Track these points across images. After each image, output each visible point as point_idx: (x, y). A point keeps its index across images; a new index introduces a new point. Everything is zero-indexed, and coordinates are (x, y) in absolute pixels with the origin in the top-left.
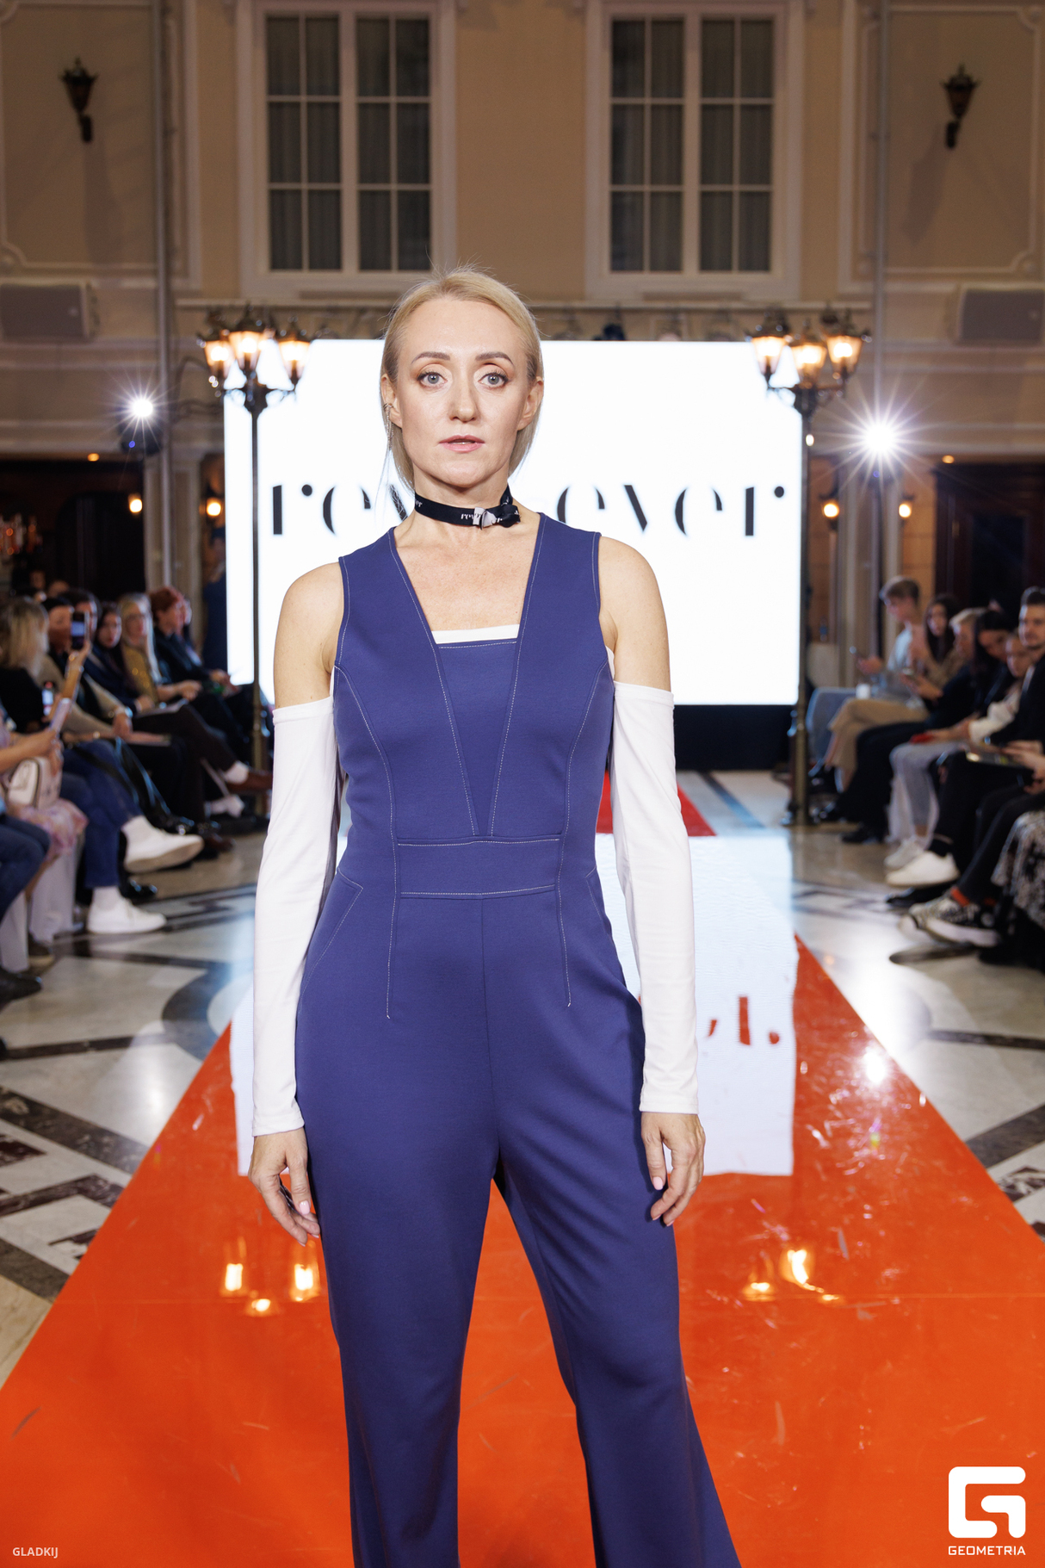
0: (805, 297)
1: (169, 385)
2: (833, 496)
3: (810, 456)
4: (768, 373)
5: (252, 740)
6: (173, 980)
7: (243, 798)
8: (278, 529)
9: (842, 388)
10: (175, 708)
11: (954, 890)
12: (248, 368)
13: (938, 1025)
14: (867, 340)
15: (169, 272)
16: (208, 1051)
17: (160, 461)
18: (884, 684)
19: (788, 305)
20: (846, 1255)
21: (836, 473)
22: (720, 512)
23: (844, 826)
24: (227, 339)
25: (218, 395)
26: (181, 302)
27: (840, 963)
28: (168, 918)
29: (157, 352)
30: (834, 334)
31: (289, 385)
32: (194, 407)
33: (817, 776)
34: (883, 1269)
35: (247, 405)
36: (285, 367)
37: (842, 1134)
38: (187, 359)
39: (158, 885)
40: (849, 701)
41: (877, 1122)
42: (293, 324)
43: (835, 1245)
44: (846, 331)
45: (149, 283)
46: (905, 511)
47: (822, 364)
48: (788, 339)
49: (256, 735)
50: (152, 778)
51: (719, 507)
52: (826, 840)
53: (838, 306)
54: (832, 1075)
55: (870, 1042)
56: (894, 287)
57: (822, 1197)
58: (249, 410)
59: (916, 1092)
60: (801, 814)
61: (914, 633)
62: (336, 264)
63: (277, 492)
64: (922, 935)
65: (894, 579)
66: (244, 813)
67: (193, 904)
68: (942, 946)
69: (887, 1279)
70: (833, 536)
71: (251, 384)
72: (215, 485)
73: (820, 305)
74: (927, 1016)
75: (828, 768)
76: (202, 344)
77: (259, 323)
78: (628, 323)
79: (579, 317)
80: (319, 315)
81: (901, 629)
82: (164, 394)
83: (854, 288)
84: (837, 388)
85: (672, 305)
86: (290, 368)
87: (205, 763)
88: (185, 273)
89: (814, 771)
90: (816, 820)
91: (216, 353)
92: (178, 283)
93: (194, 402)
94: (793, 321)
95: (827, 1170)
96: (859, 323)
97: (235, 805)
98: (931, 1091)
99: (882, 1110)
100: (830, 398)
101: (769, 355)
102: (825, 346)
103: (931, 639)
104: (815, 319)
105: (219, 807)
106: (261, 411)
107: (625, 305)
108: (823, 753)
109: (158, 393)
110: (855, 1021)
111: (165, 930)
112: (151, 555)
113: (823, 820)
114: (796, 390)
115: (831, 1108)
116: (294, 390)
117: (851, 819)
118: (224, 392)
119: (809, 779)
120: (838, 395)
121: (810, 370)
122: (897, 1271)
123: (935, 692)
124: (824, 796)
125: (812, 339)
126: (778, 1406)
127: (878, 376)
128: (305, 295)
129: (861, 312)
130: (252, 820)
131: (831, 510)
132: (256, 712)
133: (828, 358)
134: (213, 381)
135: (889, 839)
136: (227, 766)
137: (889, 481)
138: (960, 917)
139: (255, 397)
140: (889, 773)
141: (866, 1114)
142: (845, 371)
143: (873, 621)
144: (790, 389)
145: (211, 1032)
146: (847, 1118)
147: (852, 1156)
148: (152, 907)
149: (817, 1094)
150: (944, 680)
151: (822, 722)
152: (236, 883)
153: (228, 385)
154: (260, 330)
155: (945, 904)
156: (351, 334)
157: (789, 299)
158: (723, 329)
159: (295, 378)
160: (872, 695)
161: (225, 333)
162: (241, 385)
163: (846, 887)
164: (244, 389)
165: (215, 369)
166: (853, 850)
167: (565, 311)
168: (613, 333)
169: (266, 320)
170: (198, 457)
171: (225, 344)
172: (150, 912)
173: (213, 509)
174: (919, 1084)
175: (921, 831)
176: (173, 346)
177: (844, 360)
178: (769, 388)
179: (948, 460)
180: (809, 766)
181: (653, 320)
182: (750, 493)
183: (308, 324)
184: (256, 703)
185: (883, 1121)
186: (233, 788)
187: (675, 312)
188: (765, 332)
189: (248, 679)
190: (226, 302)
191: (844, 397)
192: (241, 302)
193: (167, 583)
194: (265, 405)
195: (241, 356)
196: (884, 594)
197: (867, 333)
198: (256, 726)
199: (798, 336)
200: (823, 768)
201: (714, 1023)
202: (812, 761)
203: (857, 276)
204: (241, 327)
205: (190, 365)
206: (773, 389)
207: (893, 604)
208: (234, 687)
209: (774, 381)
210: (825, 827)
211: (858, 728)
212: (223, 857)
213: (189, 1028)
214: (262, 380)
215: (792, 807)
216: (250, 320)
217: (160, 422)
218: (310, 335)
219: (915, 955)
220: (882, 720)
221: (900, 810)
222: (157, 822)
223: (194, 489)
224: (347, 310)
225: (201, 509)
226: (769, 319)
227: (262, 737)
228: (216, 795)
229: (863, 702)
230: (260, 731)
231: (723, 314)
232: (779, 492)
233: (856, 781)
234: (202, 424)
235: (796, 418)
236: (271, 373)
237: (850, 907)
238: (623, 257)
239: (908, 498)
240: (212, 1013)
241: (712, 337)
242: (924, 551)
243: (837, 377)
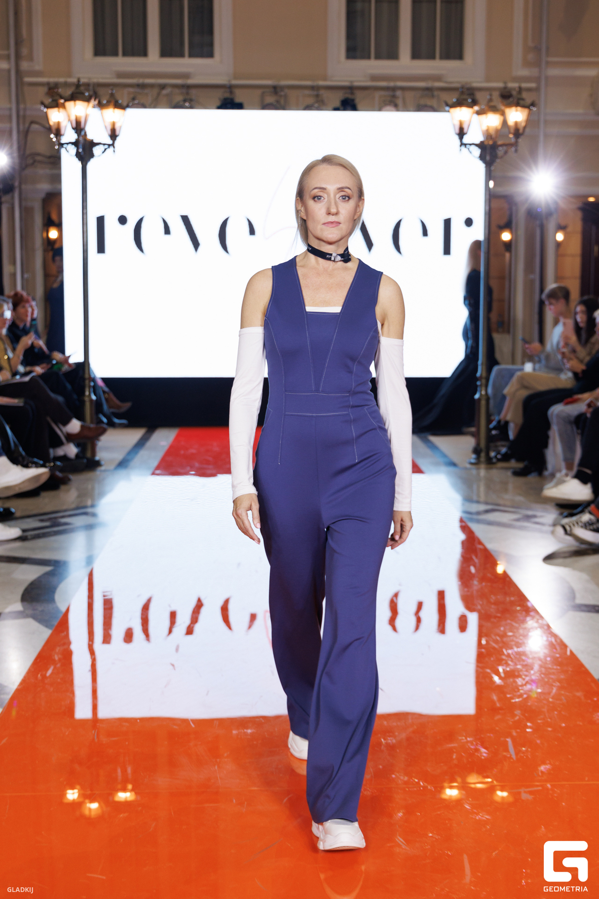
0: (488, 80)
1: (19, 142)
2: (508, 226)
3: (491, 197)
4: (461, 133)
5: (83, 403)
6: (29, 574)
7: (77, 445)
8: (101, 249)
9: (515, 144)
10: (27, 379)
11: (592, 507)
12: (79, 128)
13: (579, 601)
14: (534, 109)
15: (18, 57)
16: (55, 623)
17: (13, 198)
18: (543, 362)
19: (475, 85)
20: (514, 756)
21: (511, 210)
22: (425, 237)
23: (513, 464)
24: (63, 106)
25: (57, 147)
26: (27, 79)
27: (510, 559)
28: (24, 531)
29: (10, 117)
30: (510, 105)
31: (110, 142)
32: (38, 158)
33: (495, 428)
34: (540, 765)
35: (78, 155)
36: (106, 127)
37: (511, 675)
38: (32, 122)
39: (15, 507)
40: (518, 374)
41: (536, 667)
42: (112, 95)
43: (507, 750)
44: (518, 103)
45: (4, 65)
46: (560, 237)
47: (499, 127)
48: (476, 108)
49: (87, 399)
50: (11, 429)
51: (425, 233)
52: (501, 474)
53: (511, 85)
54: (504, 635)
55: (532, 613)
56: (553, 72)
57: (498, 717)
58: (79, 160)
59: (564, 646)
60: (483, 455)
61: (564, 324)
62: (144, 53)
63: (101, 221)
64: (569, 539)
65: (551, 285)
66: (77, 456)
67: (42, 521)
68: (583, 546)
69: (542, 772)
70: (507, 255)
71: (81, 139)
72: (54, 217)
73: (500, 85)
74: (572, 594)
75: (502, 423)
76: (45, 110)
77: (87, 94)
78: (358, 97)
79: (322, 92)
80: (131, 90)
81: (556, 322)
82: (15, 147)
83: (524, 72)
84: (511, 145)
85: (392, 84)
86: (109, 128)
87: (49, 419)
88: (31, 58)
89: (491, 426)
90: (494, 460)
91: (55, 116)
92: (25, 65)
93: (38, 154)
94: (479, 96)
95: (500, 700)
96: (528, 97)
97: (71, 450)
98: (575, 645)
99: (540, 659)
100: (506, 153)
101: (462, 119)
102: (503, 114)
103: (578, 329)
104: (496, 95)
105: (60, 452)
106: (89, 160)
107: (356, 84)
108: (499, 413)
109: (11, 147)
110: (522, 599)
111: (21, 539)
112: (7, 269)
113: (499, 460)
114: (481, 146)
115: (504, 657)
116: (113, 145)
117: (519, 460)
118: (61, 145)
119: (489, 430)
120: (513, 149)
121: (492, 132)
122: (548, 766)
123: (580, 367)
124: (499, 443)
125: (494, 109)
126: (465, 857)
127: (542, 138)
128: (120, 75)
129: (529, 90)
130: (85, 461)
131: (506, 236)
132: (87, 382)
133: (505, 123)
134: (52, 136)
135: (546, 473)
136: (66, 422)
137: (549, 214)
138: (595, 527)
139: (84, 149)
140: (547, 425)
141: (530, 661)
142: (518, 132)
143: (536, 317)
144: (476, 145)
145: (58, 610)
146: (516, 664)
147: (519, 690)
148: (12, 523)
149: (494, 648)
150: (587, 359)
151: (498, 389)
152: (73, 506)
153: (64, 140)
154: (88, 100)
155: (586, 517)
156: (154, 104)
157: (477, 80)
158: (429, 102)
159: (114, 135)
160: (534, 369)
161: (62, 101)
162: (73, 140)
163: (516, 507)
164: (76, 144)
165: (54, 129)
166: (521, 480)
167: (312, 88)
168: (348, 104)
169: (91, 93)
170: (42, 195)
171: (61, 110)
172: (10, 526)
173: (53, 234)
174: (566, 641)
175: (569, 467)
176: (21, 113)
177: (516, 123)
178: (462, 144)
179: (592, 199)
180: (489, 421)
181: (377, 94)
182: (447, 223)
183: (123, 96)
184: (87, 376)
185: (541, 666)
186: (70, 438)
187: (394, 89)
188: (459, 104)
189: (81, 359)
190: (62, 80)
191: (516, 151)
192: (74, 80)
193: (19, 288)
194: (92, 156)
195: (73, 118)
196: (544, 296)
197: (533, 104)
198: (87, 393)
199: (483, 107)
200: (499, 422)
201: (420, 606)
202: (492, 418)
203: (526, 64)
204: (73, 98)
205: (35, 127)
206: (465, 145)
207: (551, 304)
208: (70, 365)
209: (466, 140)
210: (500, 465)
211: (524, 393)
212: (63, 487)
213: (40, 607)
214: (90, 136)
215: (477, 451)
216: (79, 93)
217: (13, 168)
218: (125, 104)
219: (565, 552)
220: (542, 387)
221: (555, 452)
222: (15, 460)
223: (38, 220)
224: (152, 86)
225: (45, 235)
226: (462, 93)
227: (91, 400)
228: (58, 443)
229: (528, 374)
230: (90, 394)
231: (429, 91)
232: (469, 222)
233: (522, 431)
234: (43, 171)
235: (481, 166)
236: (96, 132)
237: (518, 520)
238: (354, 50)
239: (561, 228)
240: (57, 596)
241: (420, 108)
242: (573, 267)
243: (511, 136)
